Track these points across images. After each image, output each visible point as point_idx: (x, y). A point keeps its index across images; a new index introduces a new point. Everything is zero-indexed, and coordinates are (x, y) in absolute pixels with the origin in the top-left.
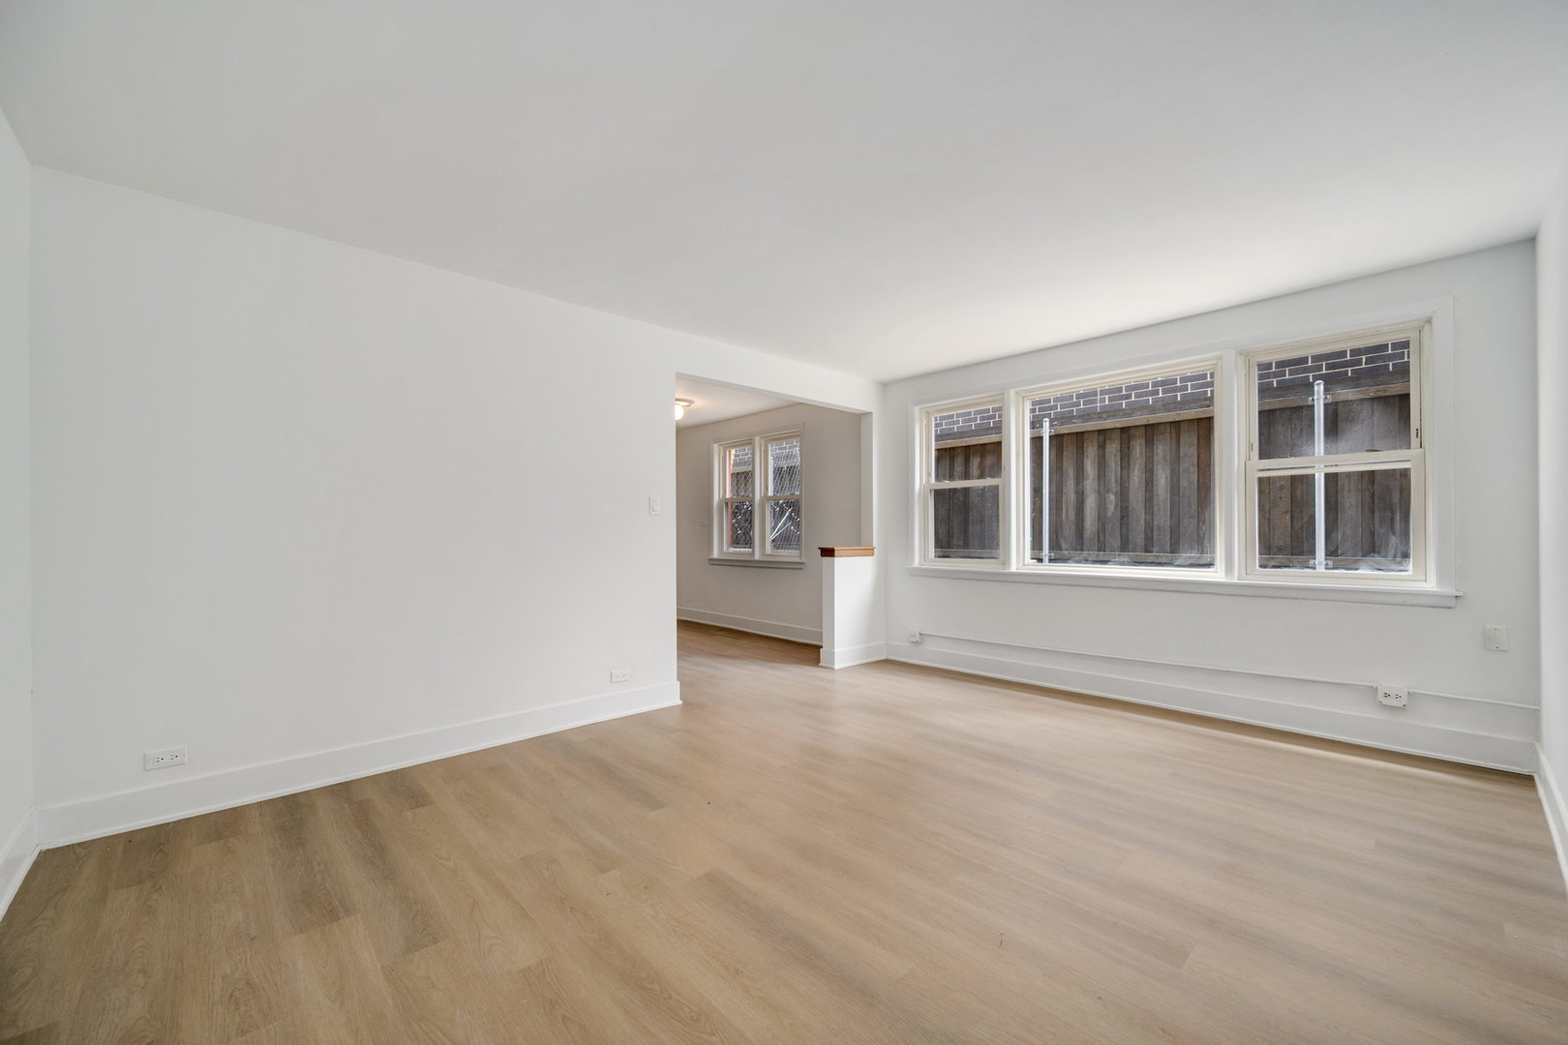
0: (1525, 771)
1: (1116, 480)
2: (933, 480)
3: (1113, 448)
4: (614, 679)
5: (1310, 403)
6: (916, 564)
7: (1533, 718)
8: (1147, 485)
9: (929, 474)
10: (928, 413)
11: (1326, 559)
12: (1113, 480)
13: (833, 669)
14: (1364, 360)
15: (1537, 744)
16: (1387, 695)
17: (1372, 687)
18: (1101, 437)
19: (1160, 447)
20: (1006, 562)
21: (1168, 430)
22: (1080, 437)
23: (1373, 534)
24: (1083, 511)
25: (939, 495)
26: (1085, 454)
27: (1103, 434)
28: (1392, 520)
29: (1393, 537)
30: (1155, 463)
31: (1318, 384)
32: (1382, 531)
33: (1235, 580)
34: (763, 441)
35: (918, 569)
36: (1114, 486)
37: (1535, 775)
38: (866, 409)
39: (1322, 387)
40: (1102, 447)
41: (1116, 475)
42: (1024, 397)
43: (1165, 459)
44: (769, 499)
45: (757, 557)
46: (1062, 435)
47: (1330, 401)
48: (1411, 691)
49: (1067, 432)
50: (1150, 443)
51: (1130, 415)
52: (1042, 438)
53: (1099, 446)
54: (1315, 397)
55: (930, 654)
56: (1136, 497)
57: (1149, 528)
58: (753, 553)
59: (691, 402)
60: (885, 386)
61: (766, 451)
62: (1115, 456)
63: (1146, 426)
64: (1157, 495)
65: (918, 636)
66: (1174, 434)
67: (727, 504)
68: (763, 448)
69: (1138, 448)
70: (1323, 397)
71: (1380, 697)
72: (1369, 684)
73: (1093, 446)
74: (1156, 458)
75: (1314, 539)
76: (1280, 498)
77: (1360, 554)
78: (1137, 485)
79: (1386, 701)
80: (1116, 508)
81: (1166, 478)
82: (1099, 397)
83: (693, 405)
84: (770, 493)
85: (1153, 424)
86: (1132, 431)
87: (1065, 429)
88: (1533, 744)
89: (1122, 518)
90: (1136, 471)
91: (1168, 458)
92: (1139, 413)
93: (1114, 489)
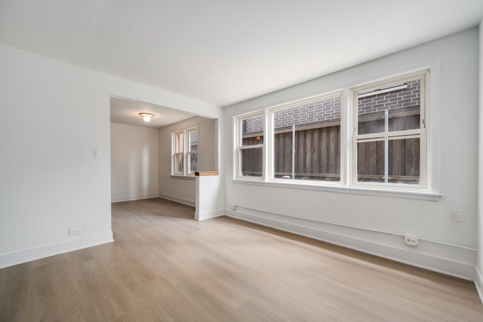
0: (470, 279)
1: (317, 147)
2: (241, 146)
3: (316, 135)
4: (70, 234)
5: (383, 118)
6: (234, 178)
7: (475, 254)
8: (327, 149)
9: (240, 143)
10: (239, 119)
11: (388, 176)
12: (316, 147)
13: (198, 221)
14: (403, 105)
15: (476, 267)
16: (409, 240)
17: (403, 236)
18: (312, 132)
19: (332, 135)
20: (264, 179)
21: (335, 128)
22: (305, 132)
23: (405, 167)
24: (306, 159)
25: (244, 151)
26: (307, 138)
27: (313, 130)
28: (412, 162)
29: (412, 168)
30: (330, 141)
31: (386, 111)
32: (408, 166)
33: (348, 187)
34: (187, 131)
35: (234, 180)
36: (316, 150)
37: (475, 281)
38: (216, 117)
39: (387, 112)
40: (312, 135)
41: (317, 146)
42: (271, 111)
43: (333, 140)
44: (189, 153)
45: (185, 175)
46: (299, 131)
47: (390, 118)
48: (419, 238)
49: (300, 130)
50: (328, 133)
51: (322, 123)
52: (292, 132)
53: (311, 135)
54: (385, 116)
55: (239, 214)
56: (324, 153)
57: (328, 164)
58: (183, 174)
59: (154, 115)
60: (224, 108)
61: (188, 135)
62: (317, 139)
63: (327, 127)
64: (331, 152)
65: (234, 207)
66: (336, 130)
67: (177, 155)
68: (187, 134)
69: (324, 135)
70: (388, 116)
71: (406, 241)
72: (402, 235)
73: (309, 135)
74: (330, 139)
75: (384, 169)
76: (373, 154)
77: (400, 174)
78: (324, 149)
79: (409, 243)
80: (317, 157)
81: (334, 147)
82: (314, 118)
83: (154, 117)
84: (190, 151)
85: (330, 127)
86: (323, 130)
87: (300, 129)
88: (474, 267)
89: (319, 161)
90: (324, 144)
91: (335, 139)
92: (325, 123)
93: (316, 151)
